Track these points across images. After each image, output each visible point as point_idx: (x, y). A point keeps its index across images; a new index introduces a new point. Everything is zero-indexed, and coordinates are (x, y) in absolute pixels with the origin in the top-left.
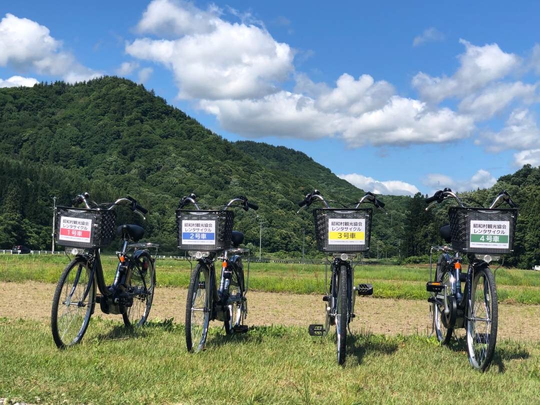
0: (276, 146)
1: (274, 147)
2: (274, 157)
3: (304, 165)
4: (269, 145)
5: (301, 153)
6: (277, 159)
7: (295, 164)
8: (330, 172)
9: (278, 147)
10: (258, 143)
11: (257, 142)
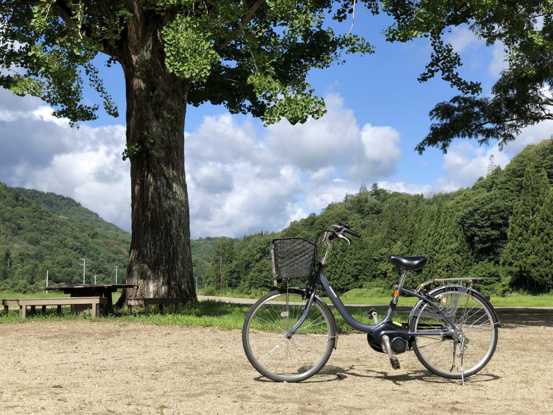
0: (46, 193)
1: (44, 193)
2: (44, 203)
3: (73, 209)
4: (40, 192)
5: (70, 199)
6: (47, 204)
7: (65, 209)
8: (98, 216)
9: (48, 193)
10: (29, 190)
11: (27, 189)
